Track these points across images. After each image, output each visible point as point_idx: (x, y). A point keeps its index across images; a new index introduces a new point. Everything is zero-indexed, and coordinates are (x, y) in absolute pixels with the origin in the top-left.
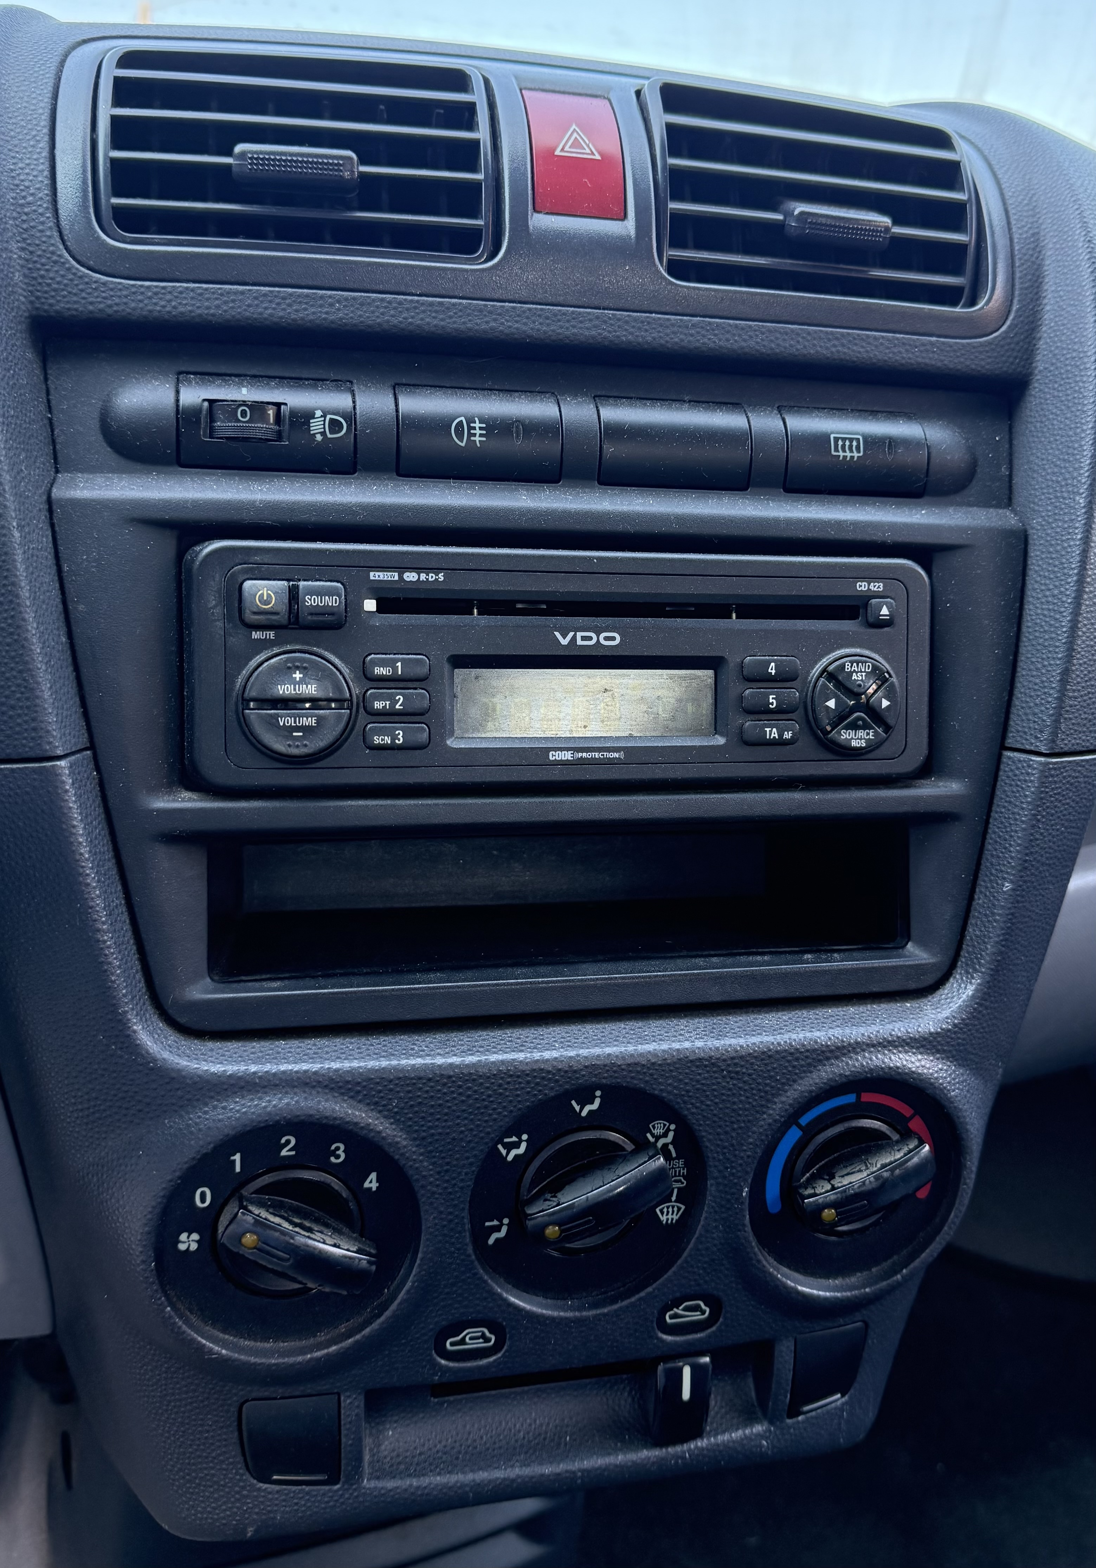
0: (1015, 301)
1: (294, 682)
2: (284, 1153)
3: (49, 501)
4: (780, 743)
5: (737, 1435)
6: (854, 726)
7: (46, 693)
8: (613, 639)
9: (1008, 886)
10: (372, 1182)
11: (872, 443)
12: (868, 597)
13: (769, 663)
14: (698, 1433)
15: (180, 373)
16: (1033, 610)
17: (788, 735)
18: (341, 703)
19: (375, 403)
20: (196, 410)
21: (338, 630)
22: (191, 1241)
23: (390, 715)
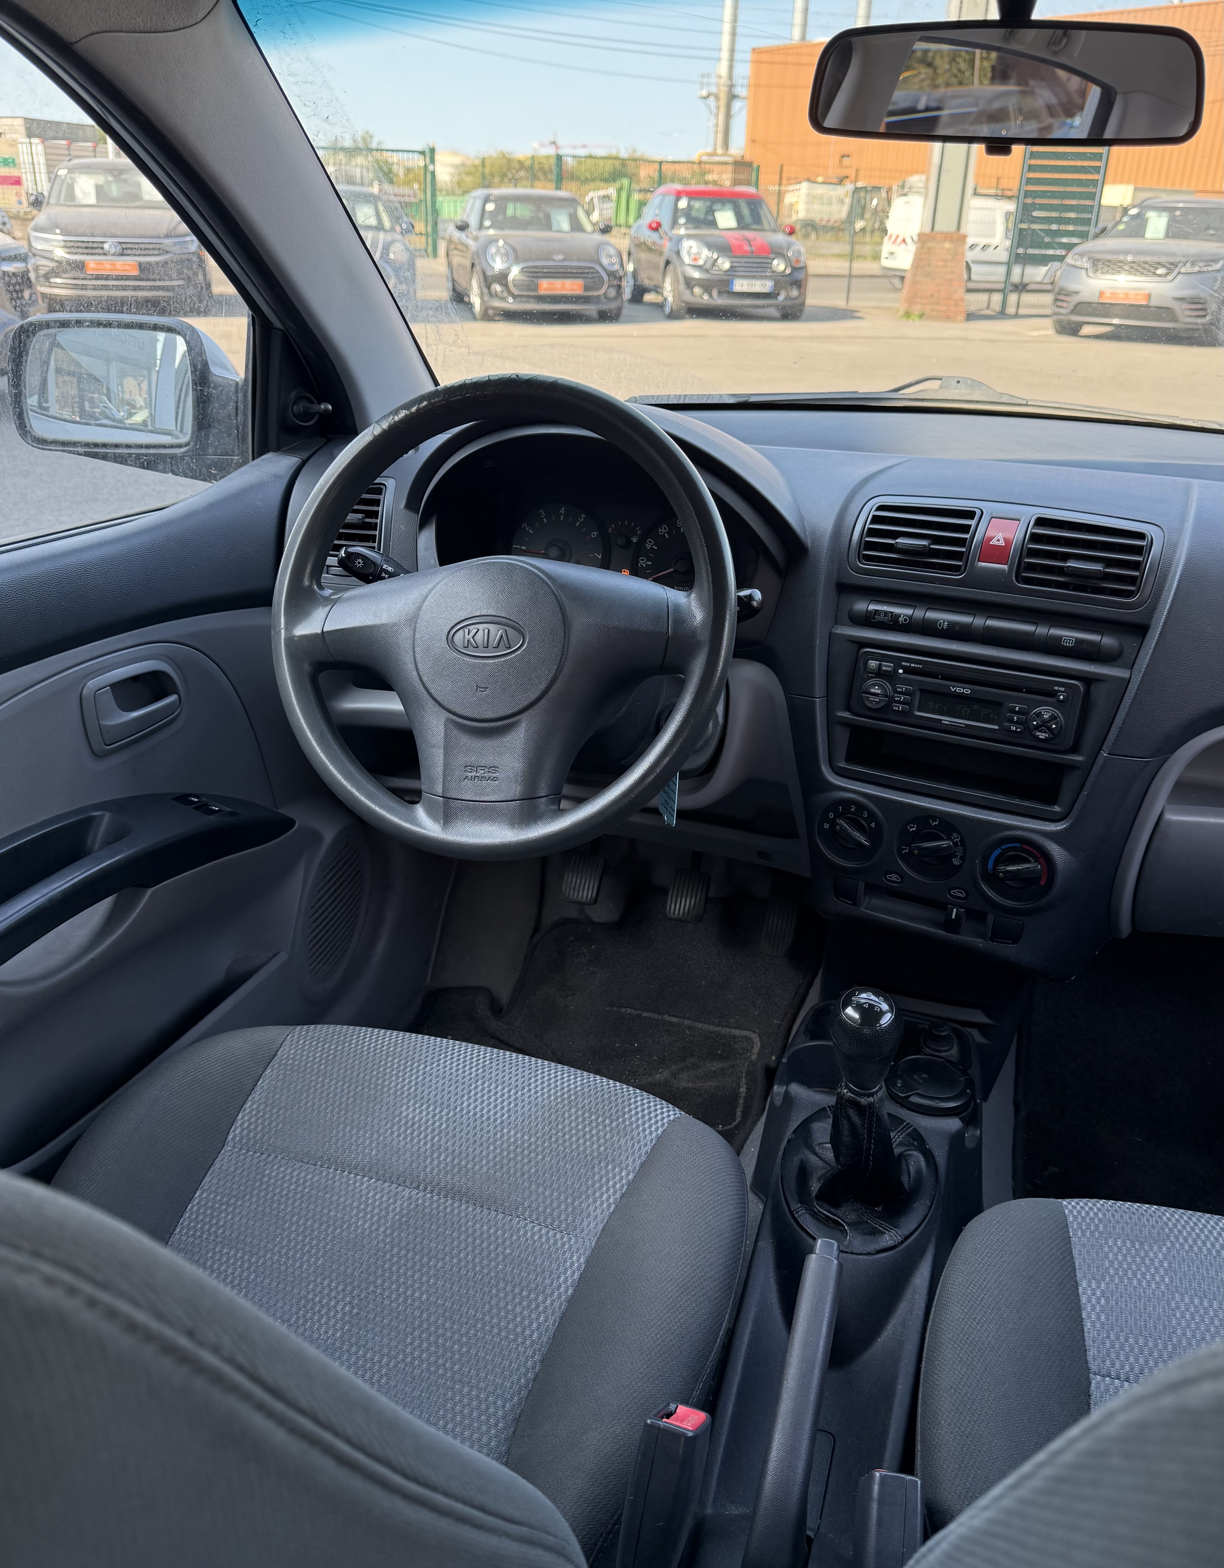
1: (875, 689)
2: (852, 810)
3: (830, 632)
5: (971, 939)
6: (1040, 731)
7: (817, 682)
10: (873, 825)
11: (1079, 641)
12: (1059, 691)
15: (871, 600)
17: (1019, 730)
18: (886, 696)
19: (919, 613)
20: (871, 612)
21: (890, 677)
22: (826, 826)
23: (899, 702)
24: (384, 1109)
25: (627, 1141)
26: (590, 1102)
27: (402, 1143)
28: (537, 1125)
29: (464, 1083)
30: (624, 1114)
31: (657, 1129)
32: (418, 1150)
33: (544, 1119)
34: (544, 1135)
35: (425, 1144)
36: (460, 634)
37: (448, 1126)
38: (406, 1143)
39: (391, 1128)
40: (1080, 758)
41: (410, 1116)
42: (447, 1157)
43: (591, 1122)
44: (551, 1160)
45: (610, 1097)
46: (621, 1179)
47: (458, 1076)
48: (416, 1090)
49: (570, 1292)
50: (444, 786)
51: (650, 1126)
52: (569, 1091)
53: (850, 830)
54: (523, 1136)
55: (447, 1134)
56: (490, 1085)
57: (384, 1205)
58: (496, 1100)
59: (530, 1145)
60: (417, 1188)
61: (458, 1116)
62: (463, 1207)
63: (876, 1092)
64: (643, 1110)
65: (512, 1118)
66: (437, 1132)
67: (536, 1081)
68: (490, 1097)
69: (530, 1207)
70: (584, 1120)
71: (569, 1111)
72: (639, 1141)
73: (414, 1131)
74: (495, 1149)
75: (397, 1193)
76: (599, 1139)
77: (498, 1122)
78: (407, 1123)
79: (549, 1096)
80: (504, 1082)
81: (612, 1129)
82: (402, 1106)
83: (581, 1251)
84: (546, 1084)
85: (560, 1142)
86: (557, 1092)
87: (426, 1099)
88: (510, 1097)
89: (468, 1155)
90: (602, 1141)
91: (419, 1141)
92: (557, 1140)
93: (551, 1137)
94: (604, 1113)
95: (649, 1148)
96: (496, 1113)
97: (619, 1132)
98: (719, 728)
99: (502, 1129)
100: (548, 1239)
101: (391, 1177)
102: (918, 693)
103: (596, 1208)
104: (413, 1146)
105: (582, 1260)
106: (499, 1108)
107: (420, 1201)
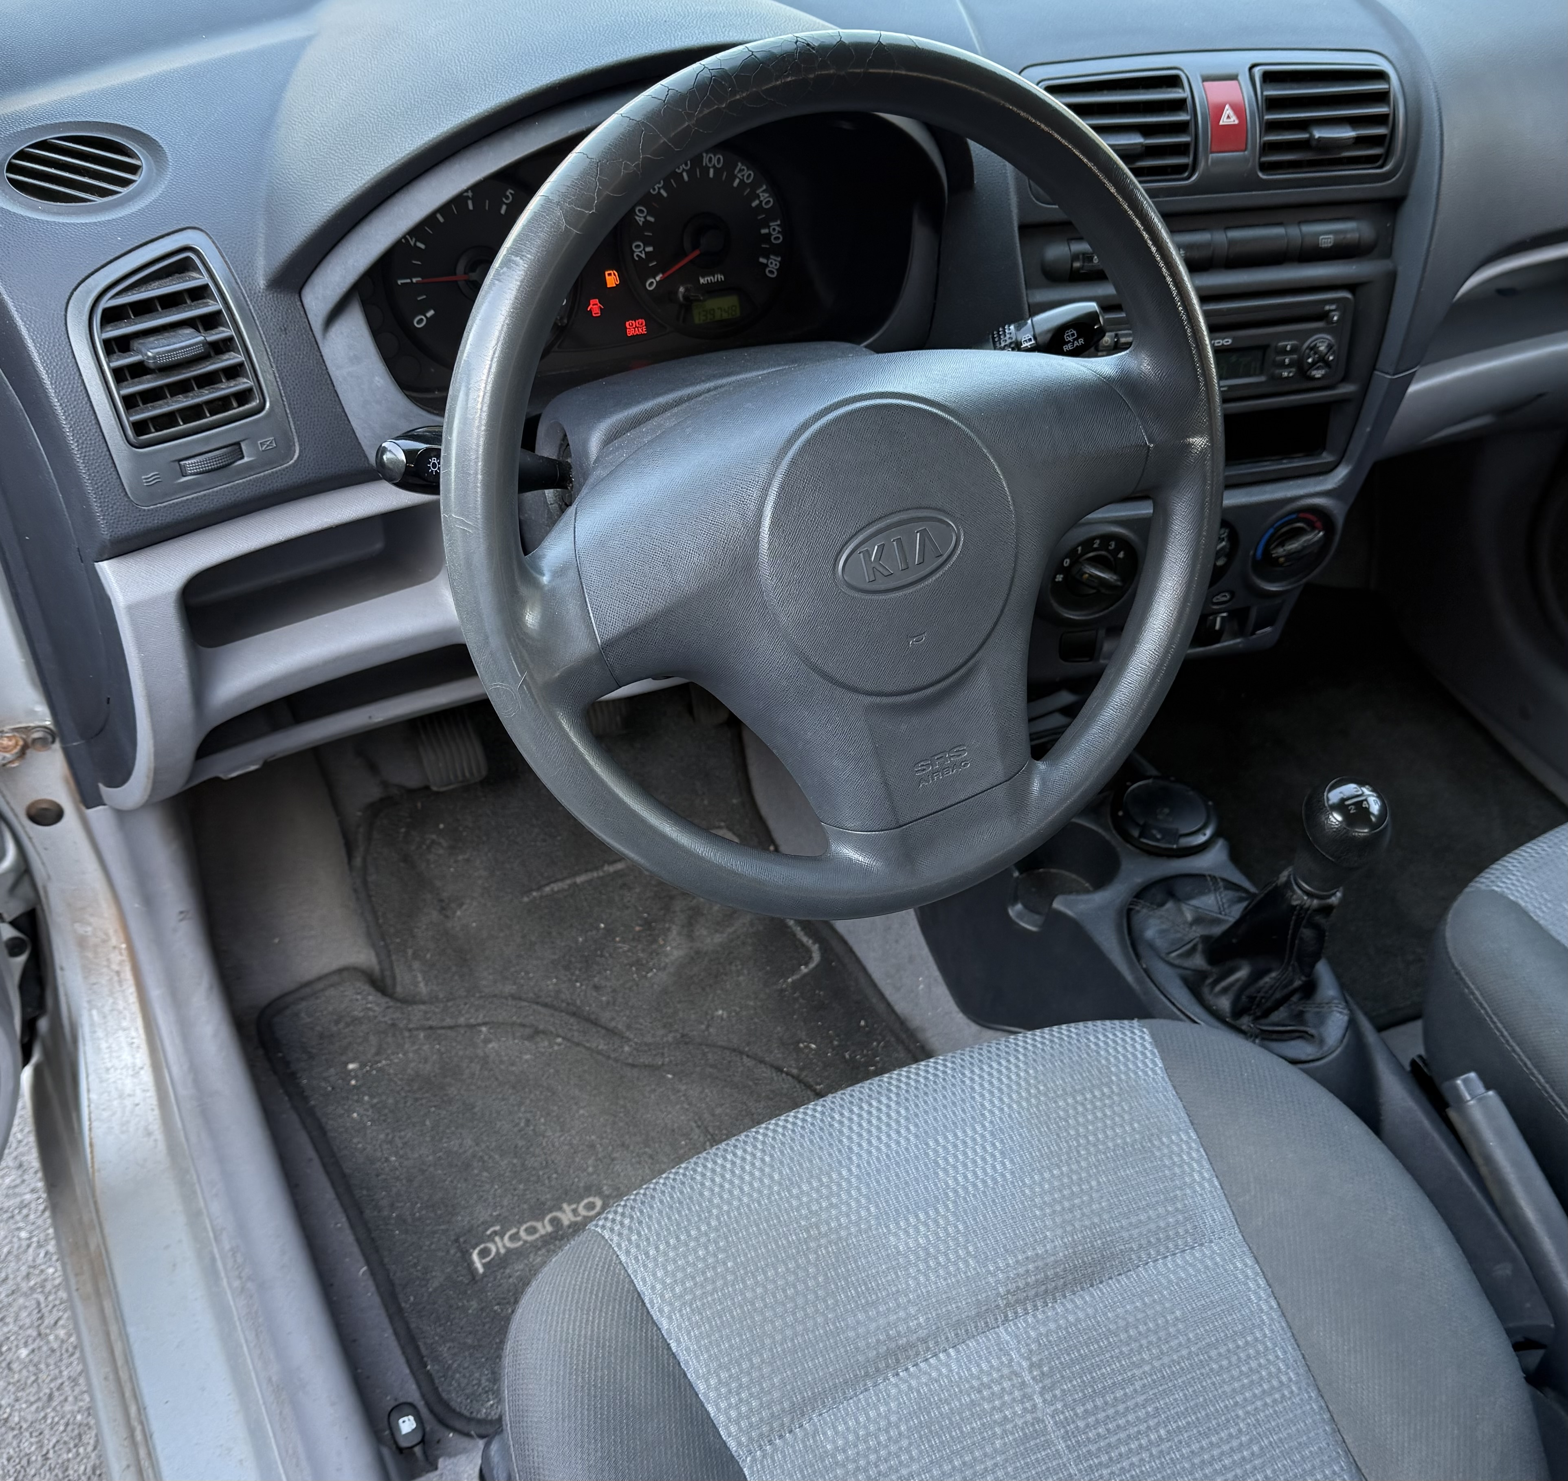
0: (1404, 161)
2: (1095, 546)
4: (1287, 378)
5: (1231, 642)
6: (1318, 369)
9: (1368, 429)
10: (1122, 554)
12: (1331, 310)
13: (1287, 344)
14: (1218, 642)
15: (1070, 240)
16: (1394, 308)
17: (1291, 374)
20: (1076, 258)
22: (1059, 578)
28: (1049, 1148)
31: (1152, 1062)
34: (1068, 1155)
39: (908, 1275)
40: (1349, 388)
43: (1093, 1103)
53: (1098, 573)
54: (1051, 1173)
58: (974, 1151)
68: (965, 1153)
69: (1140, 1246)
70: (1084, 1106)
72: (1155, 1089)
79: (1020, 1104)
81: (1120, 1096)
83: (1238, 1253)
92: (1087, 1150)
93: (1078, 1152)
94: (1091, 1083)
103: (1201, 1195)
104: (956, 1277)
105: (1249, 1262)
106: (988, 1158)
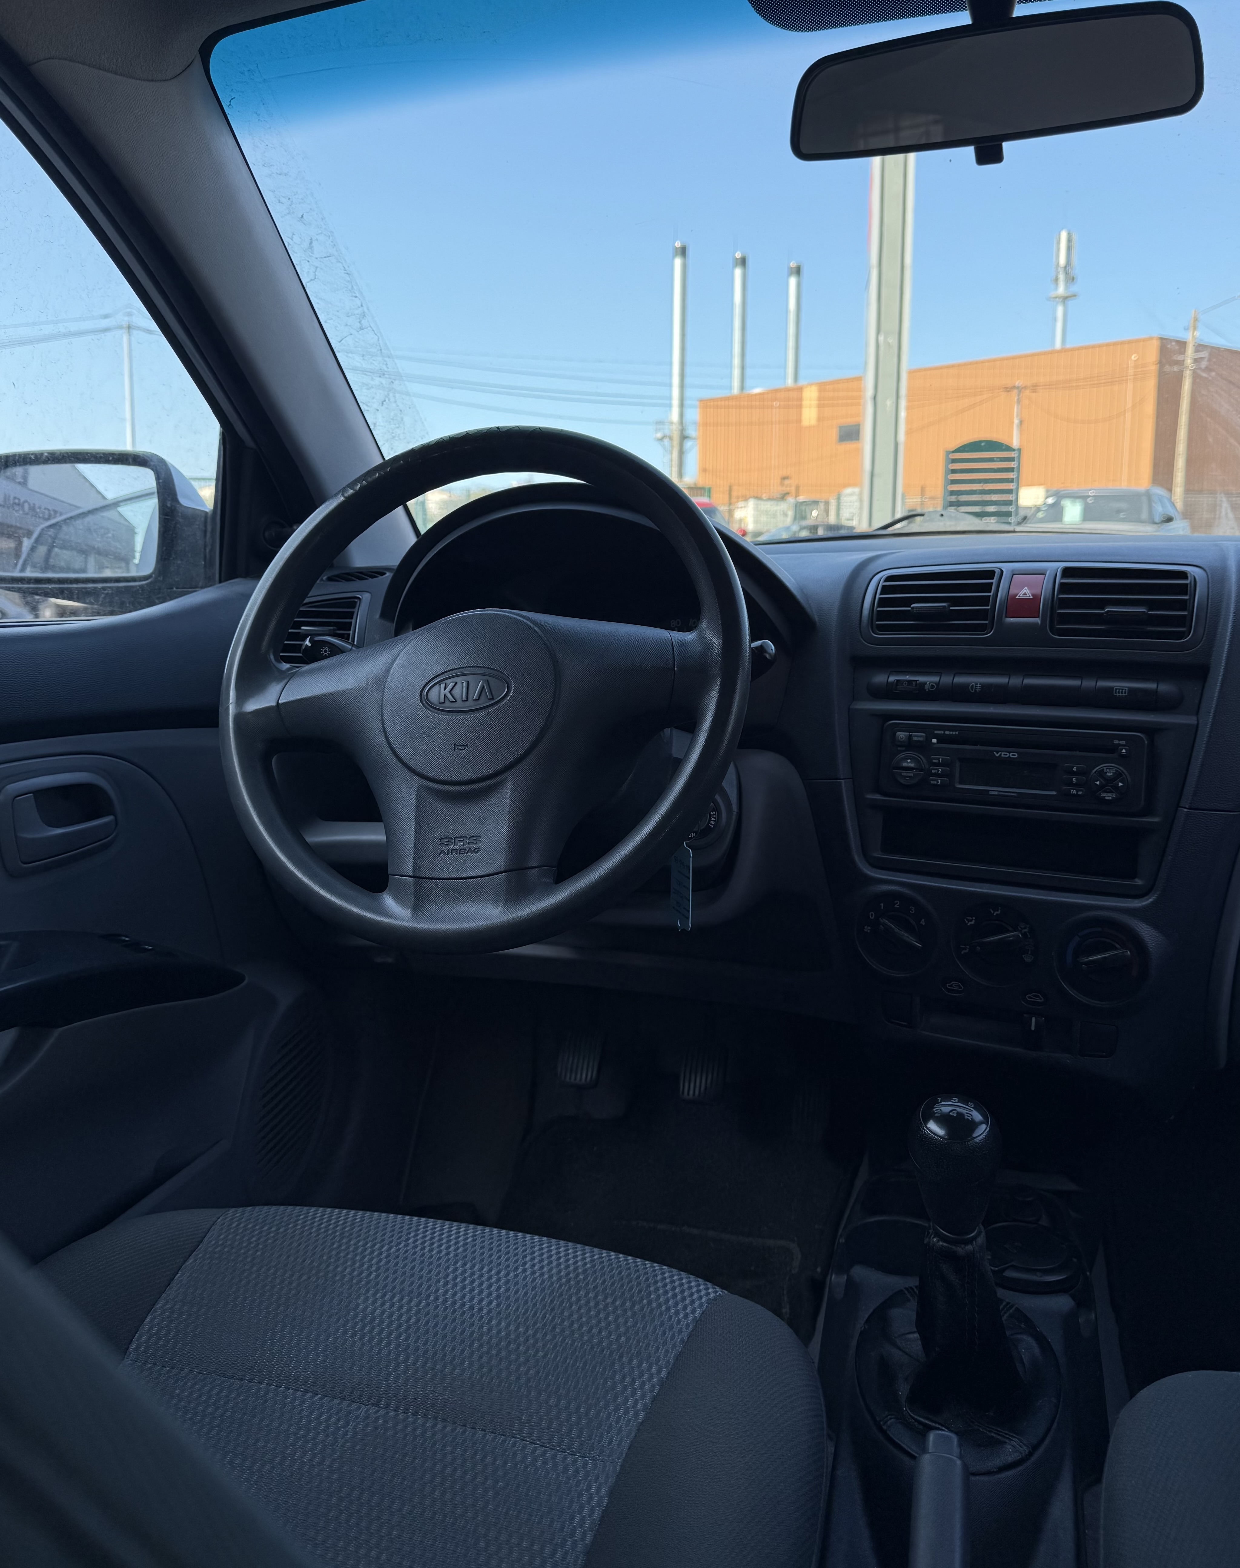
0: (1205, 636)
1: (908, 763)
2: (896, 906)
3: (849, 709)
4: (1077, 795)
5: (1057, 1055)
6: (1107, 792)
7: (840, 761)
8: (1015, 755)
9: (1170, 858)
10: (923, 922)
11: (1131, 690)
12: (1120, 745)
13: (1073, 767)
14: (1041, 1049)
15: (891, 672)
16: (1194, 754)
17: (1080, 793)
18: (921, 770)
19: (947, 679)
20: (892, 683)
21: (923, 748)
22: (867, 929)
23: (937, 775)
24: (335, 1302)
25: (655, 1328)
26: (604, 1282)
27: (358, 1344)
28: (536, 1313)
29: (439, 1265)
30: (650, 1294)
31: (694, 1311)
32: (379, 1353)
33: (545, 1306)
34: (544, 1325)
35: (389, 1344)
36: (435, 690)
37: (418, 1320)
38: (363, 1345)
39: (344, 1325)
40: (1156, 820)
41: (369, 1310)
42: (417, 1360)
43: (606, 1306)
44: (556, 1357)
45: (629, 1274)
46: (651, 1377)
47: (431, 1257)
48: (377, 1276)
49: (589, 1539)
50: (415, 863)
51: (685, 1308)
52: (576, 1269)
53: (896, 930)
54: (517, 1328)
55: (418, 1329)
56: (473, 1266)
57: (332, 1429)
58: (481, 1284)
59: (527, 1340)
60: (377, 1404)
61: (431, 1307)
62: (439, 1427)
63: (975, 1238)
64: (674, 1288)
65: (503, 1306)
66: (404, 1328)
67: (533, 1259)
68: (473, 1282)
69: (529, 1421)
70: (597, 1304)
71: (577, 1293)
72: (671, 1328)
73: (373, 1328)
74: (481, 1346)
75: (350, 1412)
76: (618, 1327)
77: (485, 1311)
78: (365, 1317)
79: (551, 1277)
80: (491, 1262)
81: (634, 1314)
82: (359, 1297)
83: (602, 1479)
84: (546, 1262)
85: (567, 1333)
86: (560, 1271)
87: (389, 1287)
88: (499, 1280)
89: (445, 1355)
90: (622, 1329)
91: (381, 1341)
92: (563, 1331)
93: (554, 1328)
94: (623, 1294)
95: (685, 1335)
96: (481, 1301)
97: (644, 1317)
98: (734, 817)
99: (490, 1321)
100: (555, 1465)
101: (342, 1392)
102: (958, 764)
103: (619, 1417)
104: (372, 1347)
105: (603, 1491)
106: (485, 1294)
107: (380, 1422)
